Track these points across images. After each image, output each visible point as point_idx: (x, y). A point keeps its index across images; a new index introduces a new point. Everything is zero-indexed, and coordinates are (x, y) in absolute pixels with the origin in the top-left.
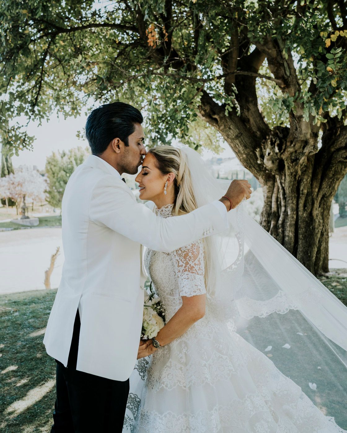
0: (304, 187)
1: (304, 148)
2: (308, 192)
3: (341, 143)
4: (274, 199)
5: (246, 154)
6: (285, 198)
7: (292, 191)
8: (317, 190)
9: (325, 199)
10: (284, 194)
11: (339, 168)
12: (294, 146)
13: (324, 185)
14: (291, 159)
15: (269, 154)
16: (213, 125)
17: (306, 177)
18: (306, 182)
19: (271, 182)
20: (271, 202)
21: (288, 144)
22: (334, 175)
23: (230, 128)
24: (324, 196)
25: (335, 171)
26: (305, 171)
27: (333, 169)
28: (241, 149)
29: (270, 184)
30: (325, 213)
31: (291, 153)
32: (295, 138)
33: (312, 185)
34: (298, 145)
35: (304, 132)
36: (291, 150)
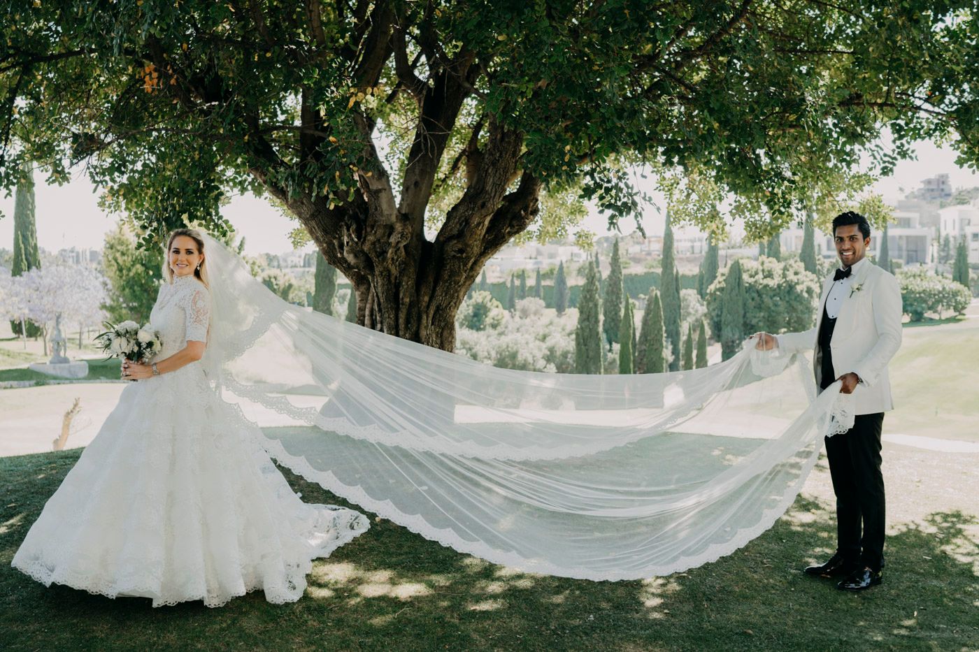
0: (404, 295)
1: (389, 236)
2: (411, 302)
3: (451, 230)
4: (367, 312)
5: (326, 243)
6: (380, 310)
7: (387, 299)
8: (426, 299)
9: (441, 312)
10: (379, 304)
11: (456, 266)
12: (376, 232)
13: (439, 291)
14: (376, 252)
15: (348, 243)
16: (278, 197)
17: (405, 279)
18: (405, 287)
19: (365, 286)
20: (364, 316)
21: (369, 230)
22: (450, 276)
23: (303, 203)
24: (438, 308)
25: (452, 271)
26: (404, 269)
27: (448, 267)
28: (319, 234)
29: (363, 288)
30: (445, 333)
31: (374, 244)
32: (376, 221)
33: (418, 290)
34: (380, 232)
35: (386, 213)
36: (371, 238)
